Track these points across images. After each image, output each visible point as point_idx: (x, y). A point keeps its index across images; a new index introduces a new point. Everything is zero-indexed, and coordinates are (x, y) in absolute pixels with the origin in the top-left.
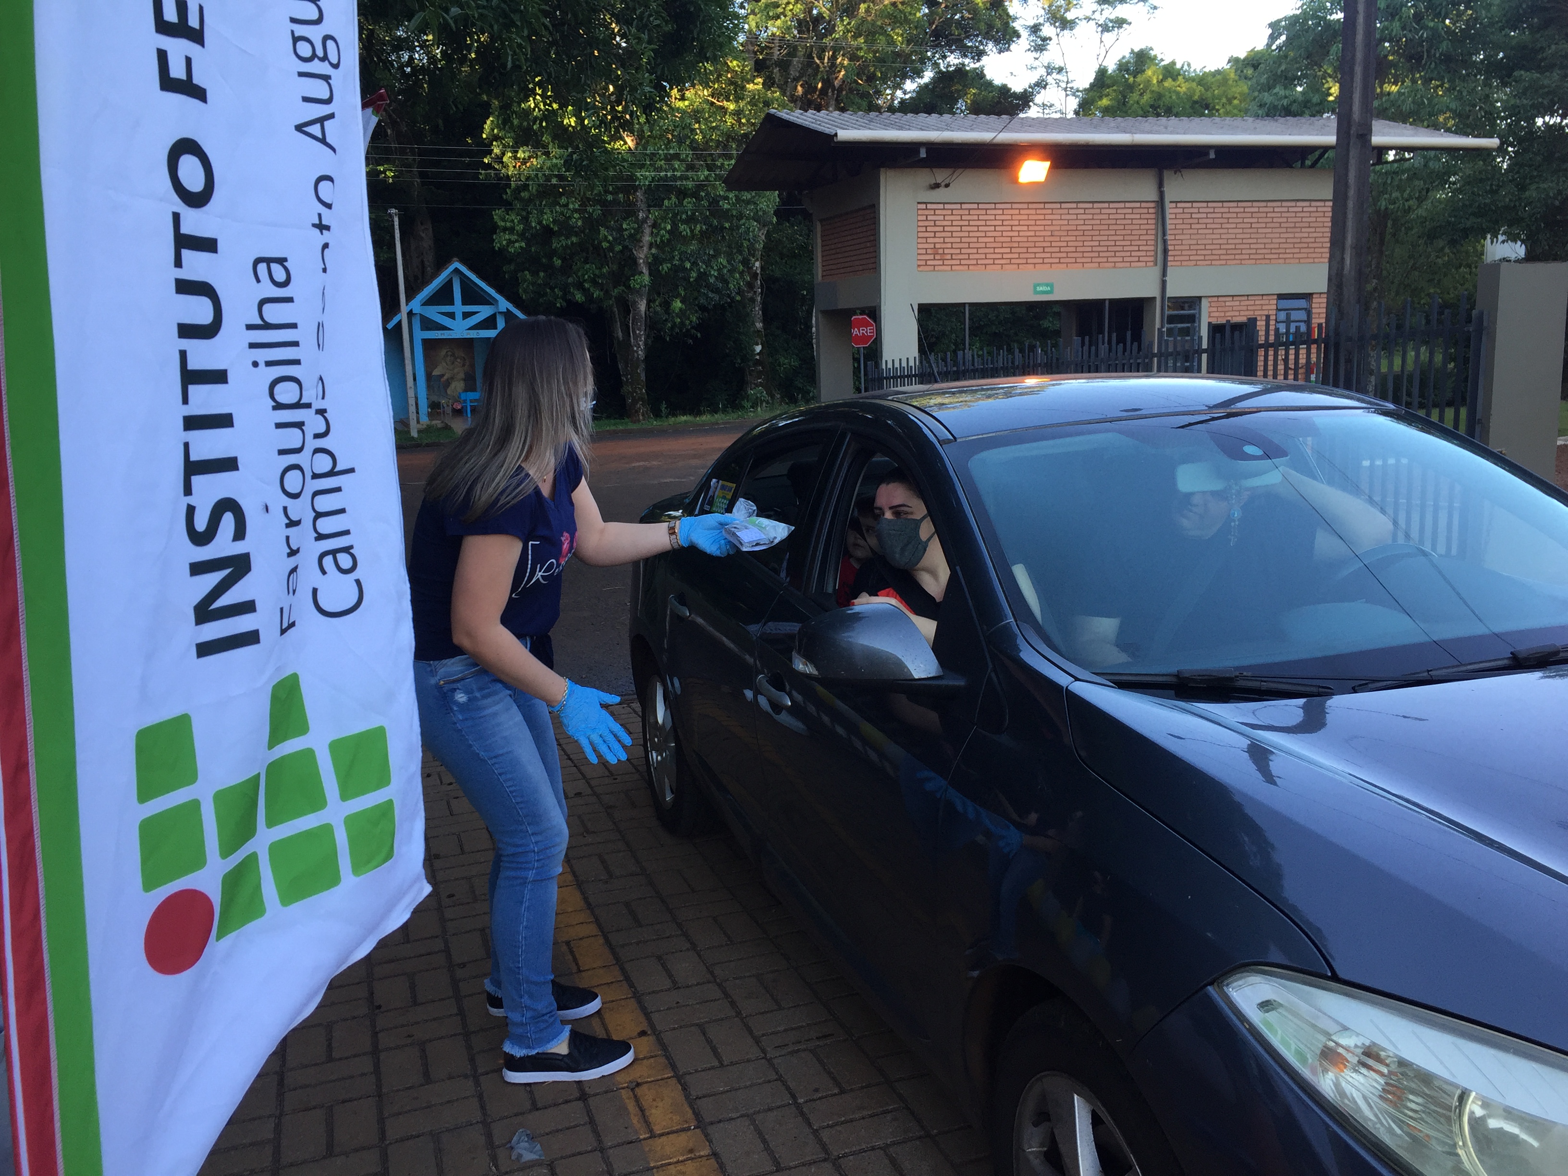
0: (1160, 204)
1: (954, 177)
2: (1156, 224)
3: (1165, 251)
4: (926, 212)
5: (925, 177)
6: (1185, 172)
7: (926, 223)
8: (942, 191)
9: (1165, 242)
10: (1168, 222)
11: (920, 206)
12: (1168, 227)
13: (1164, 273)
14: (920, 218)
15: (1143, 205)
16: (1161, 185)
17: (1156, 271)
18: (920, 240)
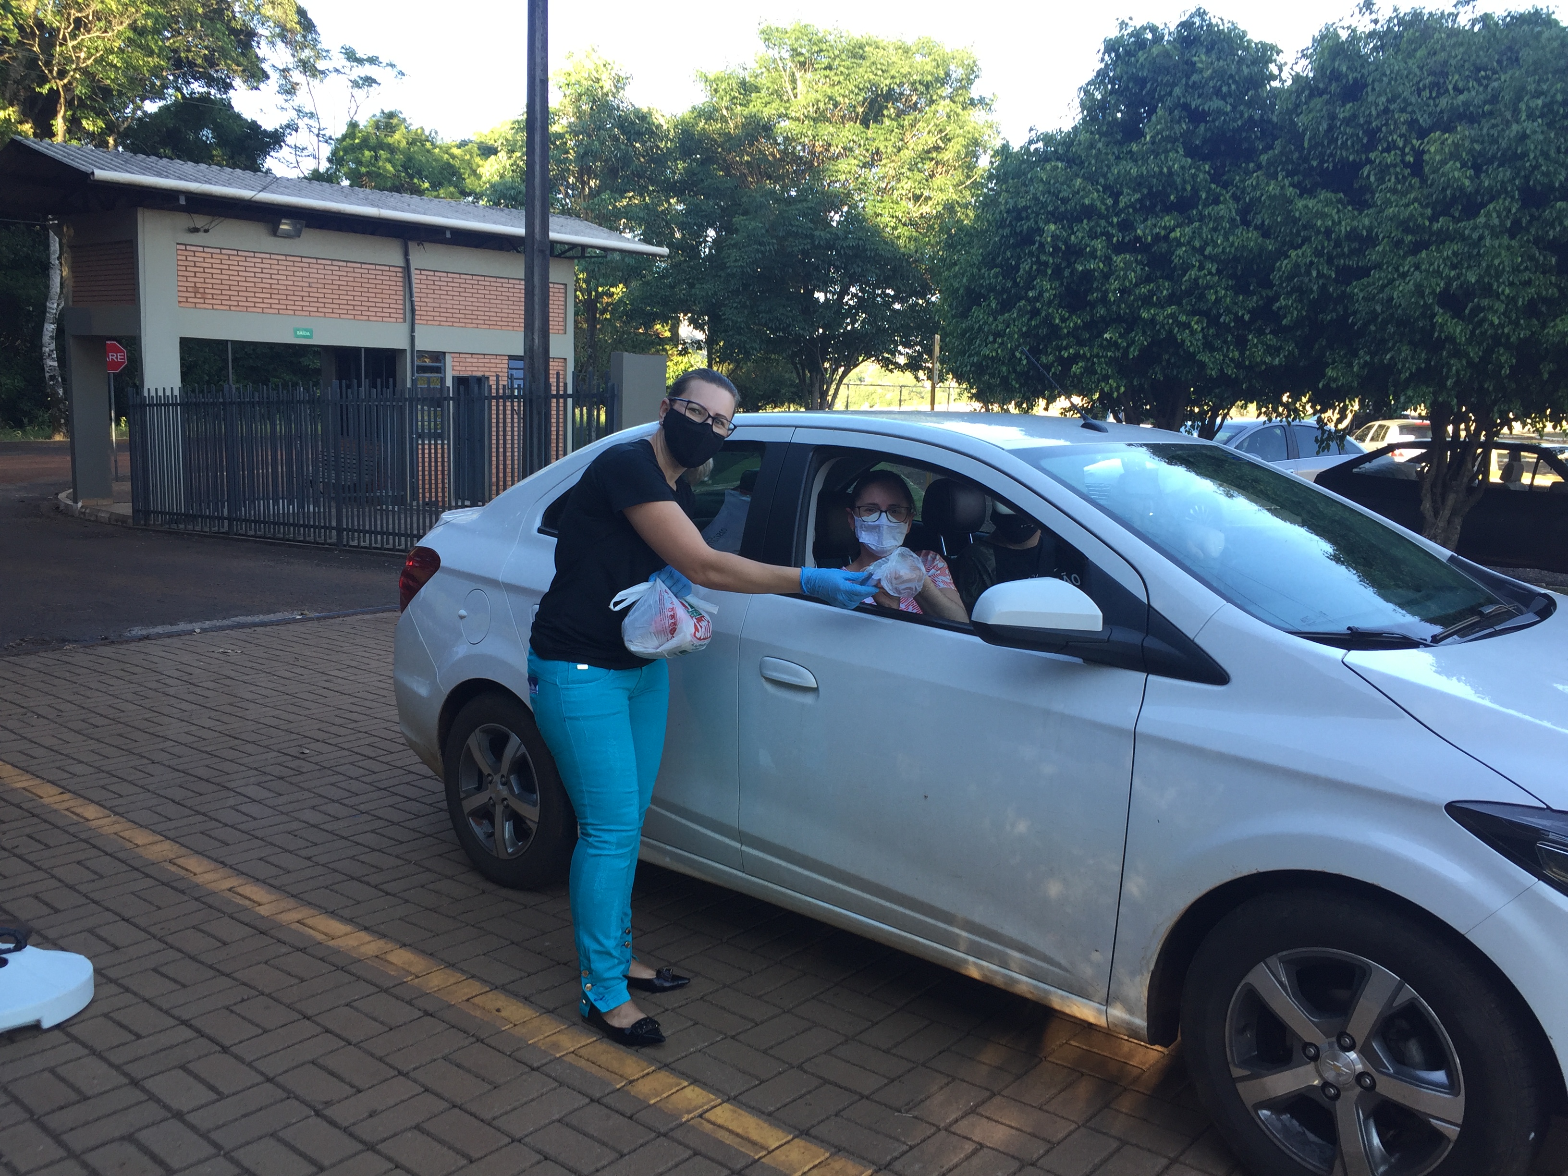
0: (407, 269)
1: (213, 224)
2: (404, 287)
3: (413, 311)
4: (186, 253)
5: (183, 220)
6: (426, 245)
7: (186, 263)
8: (201, 234)
9: (412, 302)
10: (414, 285)
11: (179, 247)
12: (415, 290)
13: (413, 330)
14: (179, 258)
15: (392, 269)
16: (406, 254)
17: (405, 328)
18: (180, 278)
